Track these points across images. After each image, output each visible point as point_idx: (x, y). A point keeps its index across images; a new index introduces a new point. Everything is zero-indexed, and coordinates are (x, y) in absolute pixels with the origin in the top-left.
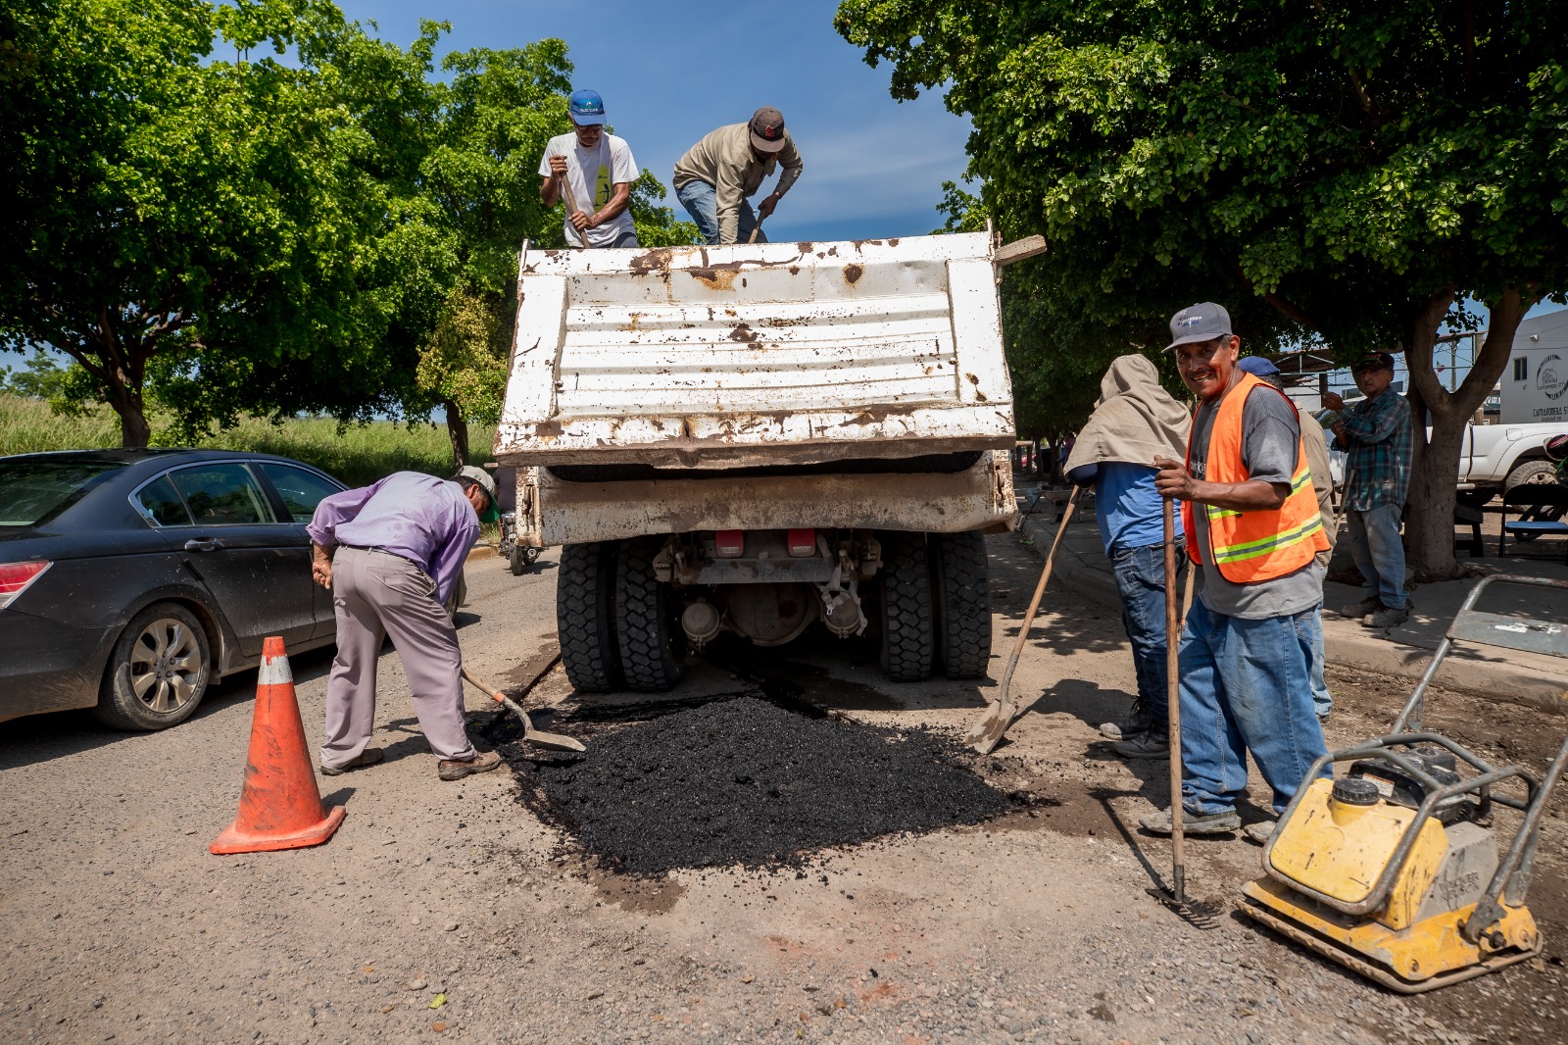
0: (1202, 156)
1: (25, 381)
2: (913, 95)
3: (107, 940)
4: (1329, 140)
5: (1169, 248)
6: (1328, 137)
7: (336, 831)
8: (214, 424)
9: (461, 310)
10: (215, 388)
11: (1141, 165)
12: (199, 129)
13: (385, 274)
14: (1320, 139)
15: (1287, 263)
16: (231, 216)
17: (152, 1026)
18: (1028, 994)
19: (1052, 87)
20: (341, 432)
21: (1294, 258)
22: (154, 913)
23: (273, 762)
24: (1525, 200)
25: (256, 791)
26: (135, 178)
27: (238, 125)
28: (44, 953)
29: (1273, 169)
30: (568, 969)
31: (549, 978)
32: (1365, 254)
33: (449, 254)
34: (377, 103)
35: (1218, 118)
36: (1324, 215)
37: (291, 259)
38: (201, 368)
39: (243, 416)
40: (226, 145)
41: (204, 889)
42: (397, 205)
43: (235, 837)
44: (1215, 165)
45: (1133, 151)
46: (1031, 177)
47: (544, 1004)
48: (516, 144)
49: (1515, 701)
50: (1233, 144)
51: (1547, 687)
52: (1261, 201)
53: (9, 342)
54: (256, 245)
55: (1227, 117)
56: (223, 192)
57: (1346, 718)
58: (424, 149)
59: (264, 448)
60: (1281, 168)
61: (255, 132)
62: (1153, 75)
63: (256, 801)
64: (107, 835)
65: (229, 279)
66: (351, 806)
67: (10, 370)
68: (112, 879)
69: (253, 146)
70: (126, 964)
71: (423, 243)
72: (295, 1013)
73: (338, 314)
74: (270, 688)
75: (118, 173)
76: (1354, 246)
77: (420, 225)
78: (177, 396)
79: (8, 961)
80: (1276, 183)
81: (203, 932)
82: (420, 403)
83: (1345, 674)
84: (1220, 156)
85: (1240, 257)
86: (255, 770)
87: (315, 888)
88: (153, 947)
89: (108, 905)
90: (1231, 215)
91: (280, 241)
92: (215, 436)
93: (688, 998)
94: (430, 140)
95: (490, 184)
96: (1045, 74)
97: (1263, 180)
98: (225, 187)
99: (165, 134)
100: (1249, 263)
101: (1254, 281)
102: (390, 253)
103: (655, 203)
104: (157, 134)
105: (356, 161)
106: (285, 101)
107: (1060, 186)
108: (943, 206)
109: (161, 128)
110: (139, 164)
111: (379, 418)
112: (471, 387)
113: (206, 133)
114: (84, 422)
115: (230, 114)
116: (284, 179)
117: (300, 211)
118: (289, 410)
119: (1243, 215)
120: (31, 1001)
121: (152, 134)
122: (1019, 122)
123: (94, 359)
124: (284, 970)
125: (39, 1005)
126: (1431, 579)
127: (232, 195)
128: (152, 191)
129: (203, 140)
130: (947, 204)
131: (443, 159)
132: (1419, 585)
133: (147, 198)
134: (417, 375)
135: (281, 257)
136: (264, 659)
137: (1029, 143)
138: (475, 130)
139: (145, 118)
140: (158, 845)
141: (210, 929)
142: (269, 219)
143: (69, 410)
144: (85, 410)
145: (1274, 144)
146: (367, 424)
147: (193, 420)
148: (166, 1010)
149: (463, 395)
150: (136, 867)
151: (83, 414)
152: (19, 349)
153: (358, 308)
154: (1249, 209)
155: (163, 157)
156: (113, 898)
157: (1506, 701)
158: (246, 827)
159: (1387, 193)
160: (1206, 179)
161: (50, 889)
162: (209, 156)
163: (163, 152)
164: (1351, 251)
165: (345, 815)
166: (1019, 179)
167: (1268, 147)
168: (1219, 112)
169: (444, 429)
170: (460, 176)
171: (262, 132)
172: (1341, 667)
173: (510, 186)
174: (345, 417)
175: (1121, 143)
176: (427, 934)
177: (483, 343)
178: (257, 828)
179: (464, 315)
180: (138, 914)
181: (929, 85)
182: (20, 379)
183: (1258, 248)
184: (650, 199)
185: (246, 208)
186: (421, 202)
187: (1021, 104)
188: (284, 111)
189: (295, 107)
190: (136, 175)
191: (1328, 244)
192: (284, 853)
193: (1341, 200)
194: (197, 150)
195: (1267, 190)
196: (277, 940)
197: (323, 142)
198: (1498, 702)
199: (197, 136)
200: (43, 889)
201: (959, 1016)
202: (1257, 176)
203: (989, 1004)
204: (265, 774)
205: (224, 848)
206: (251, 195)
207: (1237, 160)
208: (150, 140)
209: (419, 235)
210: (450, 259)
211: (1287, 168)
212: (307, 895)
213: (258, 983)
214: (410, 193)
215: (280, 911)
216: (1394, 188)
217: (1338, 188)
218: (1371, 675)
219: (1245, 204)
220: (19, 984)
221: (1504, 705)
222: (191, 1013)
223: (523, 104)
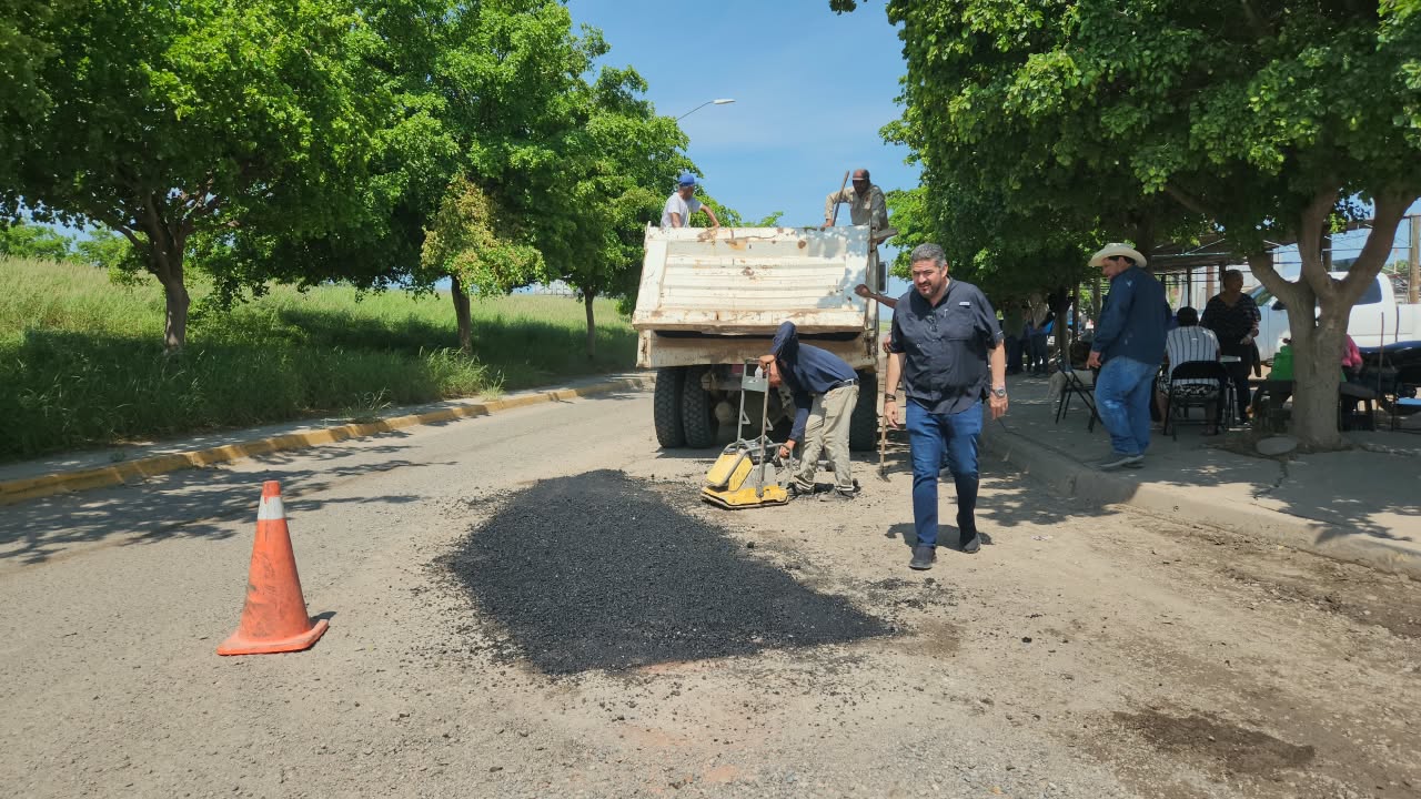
0: (1090, 69)
1: (88, 248)
2: (851, 8)
3: (132, 716)
4: (1211, 54)
5: (1067, 149)
6: (1209, 50)
7: (318, 640)
8: (247, 292)
9: (463, 194)
10: (249, 260)
11: (1033, 78)
12: (229, 39)
13: (393, 160)
14: (1203, 52)
15: (1174, 163)
16: (259, 115)
17: (161, 779)
18: (839, 778)
19: (959, 7)
20: (358, 299)
21: (1179, 159)
22: (170, 698)
23: (269, 582)
24: (1379, 112)
25: (254, 605)
26: (175, 83)
27: (262, 36)
28: (85, 724)
29: (1159, 80)
30: (484, 748)
31: (467, 755)
32: (1240, 158)
33: (452, 144)
34: (391, 7)
35: (1109, 34)
36: (1204, 123)
37: (309, 151)
38: (235, 241)
39: (271, 284)
40: (252, 52)
41: (210, 681)
42: (409, 99)
43: (237, 642)
44: (1105, 76)
45: (1027, 65)
46: (943, 86)
48: (514, 49)
49: (1356, 562)
50: (1119, 59)
51: (1384, 549)
52: (1149, 108)
53: (71, 220)
54: (274, 139)
55: (1117, 34)
56: (249, 94)
57: (1197, 572)
58: (432, 49)
59: (290, 317)
60: (1166, 80)
61: (278, 40)
63: (254, 612)
64: (138, 638)
65: (254, 167)
66: (333, 621)
67: (75, 238)
68: (139, 671)
69: (277, 52)
70: (145, 735)
71: (428, 133)
73: (351, 199)
74: (268, 523)
75: (161, 79)
76: (1231, 150)
77: (424, 118)
78: (218, 267)
79: (59, 728)
80: (1162, 92)
81: (206, 713)
82: (426, 277)
83: (1210, 534)
84: (1108, 68)
85: (1131, 158)
86: (255, 588)
87: (295, 682)
88: (167, 722)
89: (134, 690)
90: (1116, 123)
91: (300, 136)
92: (247, 302)
93: (572, 771)
94: (436, 40)
95: (492, 82)
97: (1149, 89)
98: (250, 90)
99: (199, 44)
100: (1139, 164)
101: (1143, 180)
102: (399, 142)
103: (637, 96)
104: (193, 45)
105: (368, 59)
106: (304, 13)
107: (964, 95)
108: (899, 99)
109: (196, 40)
110: (178, 71)
111: (393, 287)
112: (470, 263)
113: (235, 42)
114: (138, 289)
115: (255, 27)
116: (304, 81)
117: (321, 111)
118: (314, 278)
119: (1130, 122)
120: (75, 757)
121: (188, 44)
122: (932, 38)
123: (142, 237)
124: (264, 743)
125: (80, 761)
126: (1313, 450)
127: (257, 97)
128: (189, 93)
129: (232, 48)
130: (903, 97)
132: (1300, 455)
133: (183, 100)
134: (422, 251)
135: (300, 149)
136: (262, 499)
137: (939, 57)
138: (480, 31)
139: (183, 30)
140: (177, 646)
141: (211, 711)
142: (290, 116)
143: (125, 279)
144: (139, 280)
145: (1159, 58)
146: (381, 292)
147: (228, 288)
148: (173, 767)
149: (463, 270)
150: (158, 663)
151: (137, 284)
152: (80, 226)
153: (368, 194)
154: (1136, 115)
155: (197, 64)
156: (139, 686)
157: (1349, 562)
158: (246, 634)
159: (1255, 103)
160: (1094, 89)
161: (91, 677)
162: (237, 63)
163: (198, 60)
164: (1229, 154)
165: (327, 628)
166: (934, 88)
167: (1153, 60)
168: (1110, 28)
169: (448, 297)
171: (284, 40)
172: (1210, 528)
173: (508, 86)
174: (362, 285)
175: (1019, 56)
176: (379, 719)
177: (482, 223)
178: (255, 635)
179: (467, 198)
180: (157, 698)
182: (85, 247)
183: (1147, 150)
184: (633, 93)
185: (271, 106)
186: (429, 98)
187: (932, 22)
188: (304, 21)
189: (313, 18)
190: (175, 79)
191: (1207, 147)
192: (276, 655)
193: (1220, 108)
194: (227, 58)
195: (1153, 99)
196: (261, 720)
197: (339, 45)
198: (1341, 562)
199: (226, 45)
200: (86, 677)
201: (778, 792)
202: (1143, 87)
203: (804, 784)
204: (261, 591)
205: (228, 650)
206: (274, 95)
207: (1125, 72)
208: (186, 50)
209: (425, 127)
210: (453, 148)
211: (1172, 79)
212: (289, 687)
213: (243, 751)
214: (419, 89)
215: (267, 700)
216: (1261, 99)
217: (1219, 96)
218: (1235, 535)
219: (1132, 111)
220: (67, 744)
221: (1346, 566)
222: (190, 771)
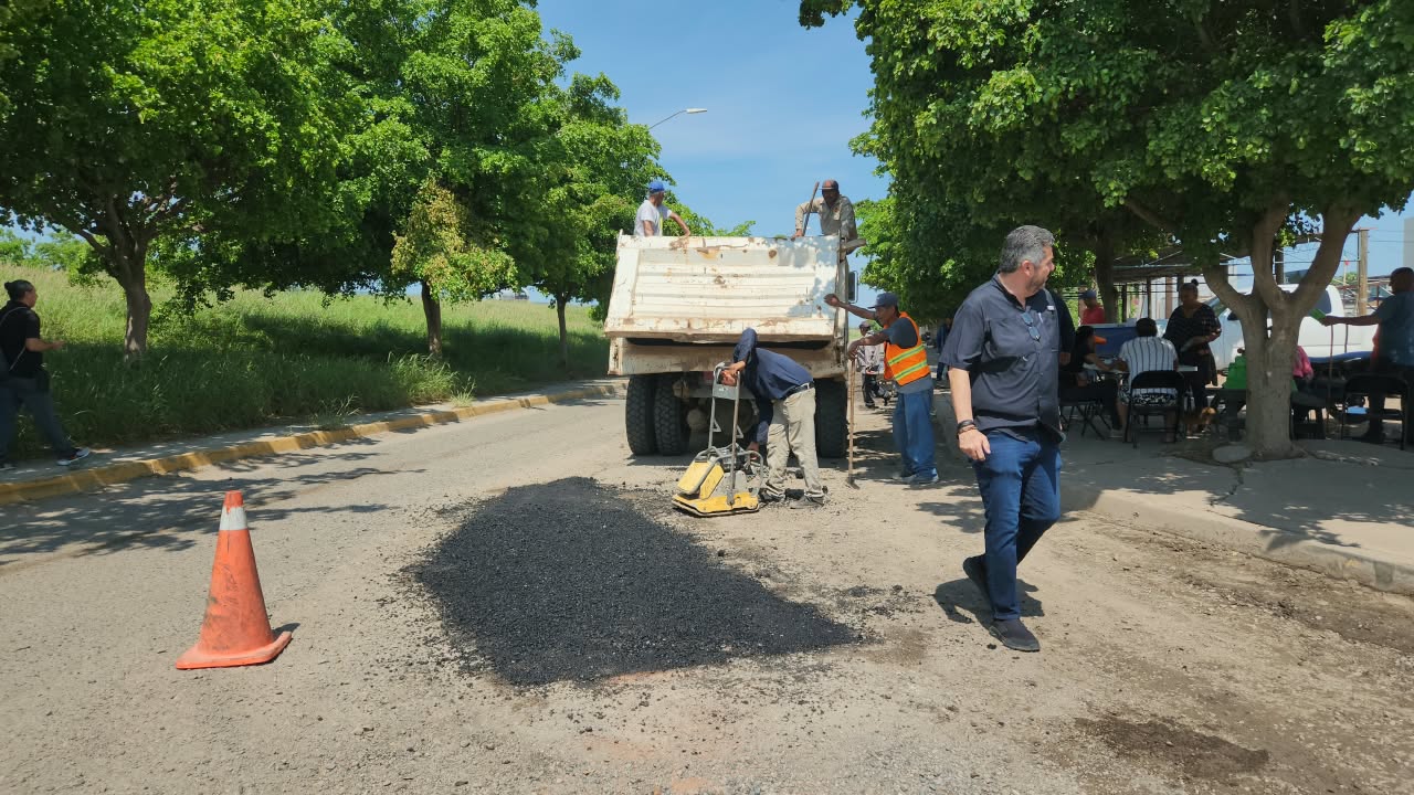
0: (1051, 87)
1: (47, 251)
2: (819, 22)
3: (87, 732)
4: (1166, 73)
5: (1029, 164)
6: (1164, 70)
7: (281, 652)
8: (211, 297)
9: (434, 200)
10: (213, 265)
11: (997, 95)
12: (195, 42)
13: (362, 165)
14: (1159, 72)
15: (1133, 178)
16: (225, 118)
19: (925, 25)
20: (325, 304)
21: (1138, 174)
22: (126, 713)
23: (229, 594)
24: (1326, 132)
25: (215, 618)
26: (138, 86)
27: (229, 40)
28: (37, 741)
29: (1117, 98)
30: (450, 762)
31: (432, 770)
32: (1194, 174)
33: (422, 149)
34: (360, 12)
35: (1070, 53)
36: (1159, 139)
37: (277, 156)
38: (200, 245)
39: (237, 289)
40: (218, 56)
41: (168, 697)
42: (378, 104)
43: (196, 655)
44: (1066, 93)
45: (991, 82)
46: (910, 101)
47: (424, 787)
48: (484, 53)
49: (1308, 568)
50: (1080, 76)
51: (1335, 556)
52: (1107, 125)
53: (30, 223)
54: (242, 144)
55: (1077, 52)
56: (215, 98)
57: (1156, 578)
58: (402, 54)
59: (255, 322)
60: (1124, 99)
61: (245, 44)
62: (1014, 15)
63: (215, 626)
64: (93, 652)
65: (219, 170)
66: (296, 634)
67: (34, 241)
68: (95, 686)
69: (244, 55)
70: (100, 752)
71: (398, 139)
72: (227, 791)
73: (319, 204)
74: (229, 534)
75: (124, 81)
76: (1186, 166)
77: (393, 123)
78: (180, 270)
79: (10, 746)
80: (1120, 110)
81: (163, 729)
82: (396, 284)
83: (1169, 540)
84: (1068, 85)
85: (1092, 173)
86: (215, 600)
87: (256, 696)
88: (123, 739)
89: (89, 706)
90: (1077, 139)
91: (267, 141)
92: (212, 308)
93: (538, 785)
94: (407, 46)
95: (460, 87)
96: (917, 14)
97: (1108, 107)
98: (216, 94)
99: (164, 47)
100: (1099, 178)
101: (1104, 194)
102: (368, 148)
103: (610, 103)
104: (158, 48)
105: (339, 64)
106: (272, 17)
107: (930, 110)
108: (867, 112)
109: (161, 43)
110: (142, 73)
111: (361, 292)
112: (441, 268)
113: (201, 46)
114: (96, 291)
115: (222, 31)
116: (271, 85)
117: (290, 115)
118: (281, 283)
119: (1090, 138)
120: (26, 775)
121: (153, 48)
122: (899, 54)
123: (101, 240)
124: (222, 759)
126: (1267, 457)
127: (223, 101)
128: (153, 97)
129: (198, 53)
130: (871, 110)
131: (420, 63)
132: (1254, 463)
133: (147, 103)
134: (392, 257)
135: (267, 154)
136: (224, 509)
137: (905, 72)
138: (450, 37)
139: (148, 32)
140: (134, 660)
141: (168, 727)
142: (257, 120)
143: (84, 281)
144: (99, 282)
145: (1117, 76)
146: (349, 297)
147: (192, 292)
148: (127, 786)
149: (434, 275)
150: (114, 677)
151: (97, 286)
152: (38, 229)
153: (338, 199)
154: (1095, 132)
155: (162, 67)
156: (94, 701)
157: (1302, 568)
158: (206, 647)
160: (1055, 106)
161: (45, 693)
162: (202, 66)
163: (163, 63)
164: (1184, 171)
165: (290, 640)
166: (900, 103)
167: (1111, 79)
168: (1070, 47)
169: (419, 302)
170: (434, 79)
171: (251, 44)
172: (1169, 535)
173: (478, 91)
174: (330, 290)
175: (982, 73)
176: (342, 733)
177: (453, 229)
178: (215, 648)
179: (437, 204)
180: (113, 714)
181: (834, 14)
182: (45, 250)
183: (1106, 165)
184: (606, 100)
185: (237, 110)
186: (399, 103)
187: (898, 38)
188: (271, 25)
189: (281, 23)
190: (139, 82)
191: (1163, 163)
192: (236, 669)
193: (1175, 126)
194: (192, 62)
195: (1113, 116)
196: (220, 736)
197: (308, 50)
198: (1294, 568)
199: (192, 49)
200: (39, 693)
202: (1102, 104)
204: (222, 604)
205: (186, 664)
206: (240, 99)
207: (1085, 89)
208: (151, 53)
209: (394, 132)
210: (423, 154)
211: (1129, 97)
212: (250, 701)
213: (200, 768)
214: (388, 94)
215: (227, 715)
216: (1213, 120)
217: (1174, 115)
218: (1192, 542)
219: (1092, 127)
220: (18, 762)
221: (1298, 571)
223: (492, 16)
